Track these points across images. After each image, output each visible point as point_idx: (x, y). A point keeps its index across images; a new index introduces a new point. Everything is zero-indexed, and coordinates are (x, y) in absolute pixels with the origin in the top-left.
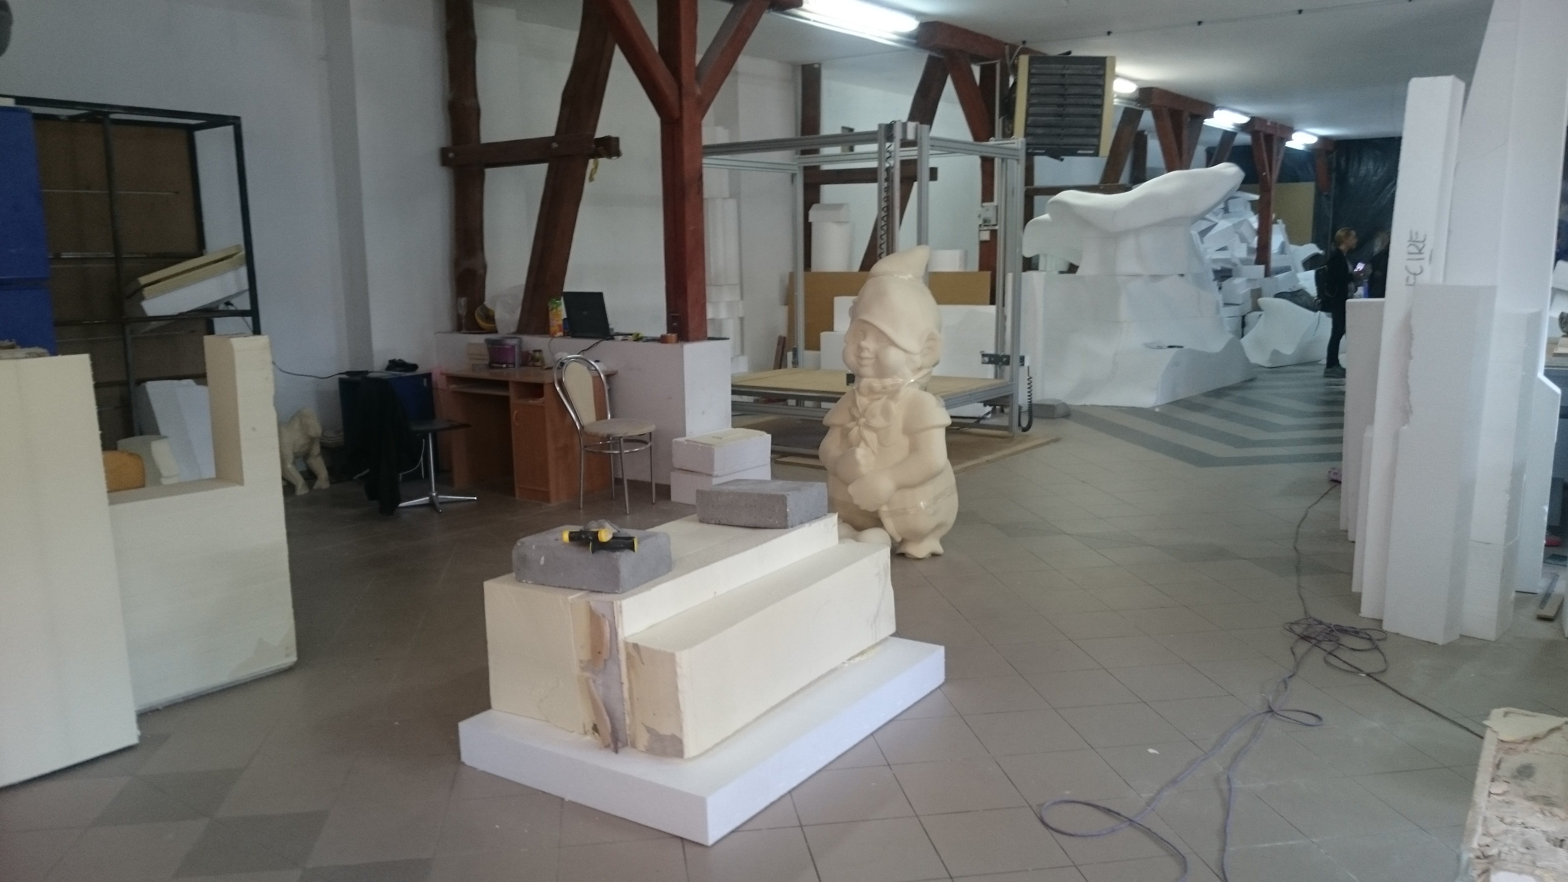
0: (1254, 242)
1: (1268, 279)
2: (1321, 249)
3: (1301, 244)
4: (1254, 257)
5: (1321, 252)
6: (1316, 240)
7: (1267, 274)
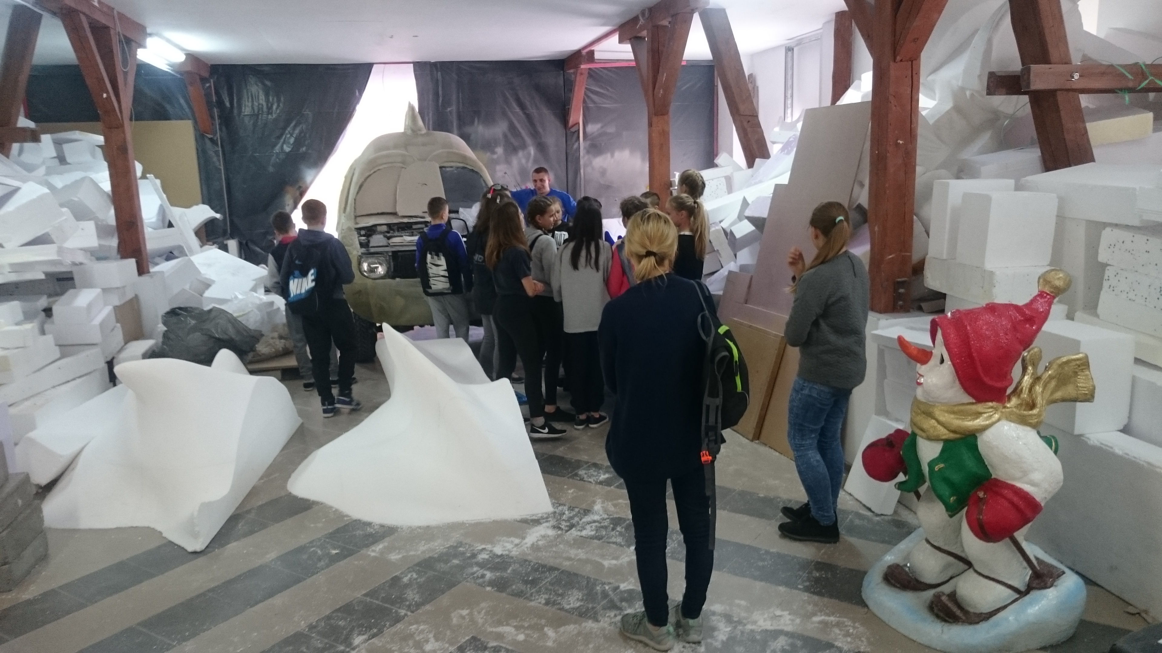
0: (110, 216)
1: (145, 278)
2: (217, 212)
3: (188, 206)
4: (114, 242)
5: (218, 216)
6: (209, 200)
7: (142, 270)
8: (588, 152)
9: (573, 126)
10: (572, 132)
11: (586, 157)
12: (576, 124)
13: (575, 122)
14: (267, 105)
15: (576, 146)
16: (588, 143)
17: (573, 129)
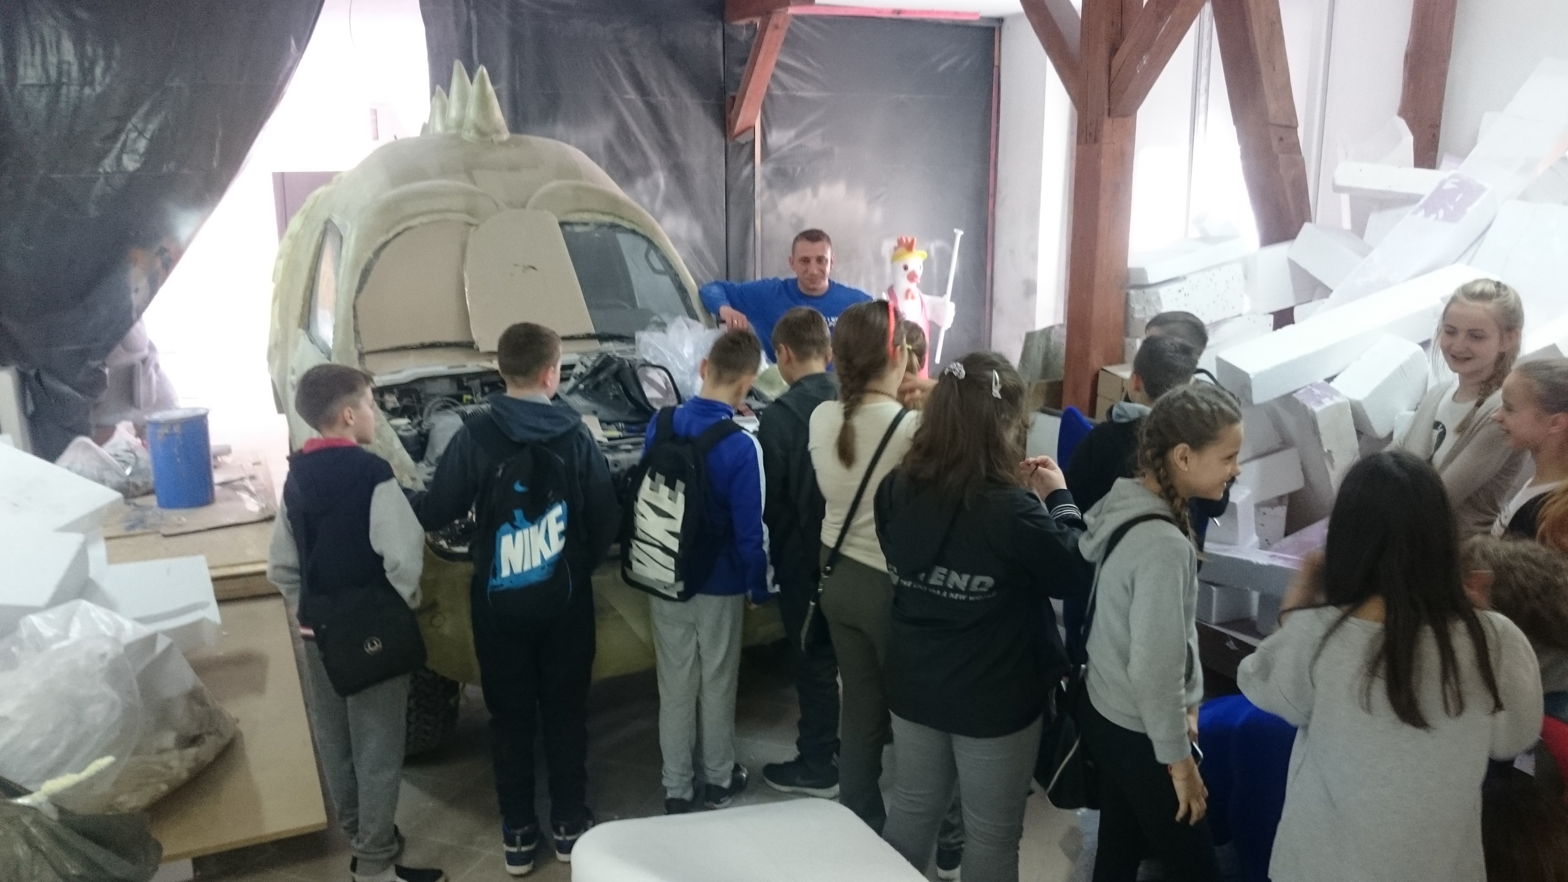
8: (770, 185)
9: (742, 132)
10: (739, 144)
11: (767, 195)
12: (749, 128)
13: (744, 126)
14: (81, 65)
15: (746, 172)
16: (770, 166)
17: (742, 140)
